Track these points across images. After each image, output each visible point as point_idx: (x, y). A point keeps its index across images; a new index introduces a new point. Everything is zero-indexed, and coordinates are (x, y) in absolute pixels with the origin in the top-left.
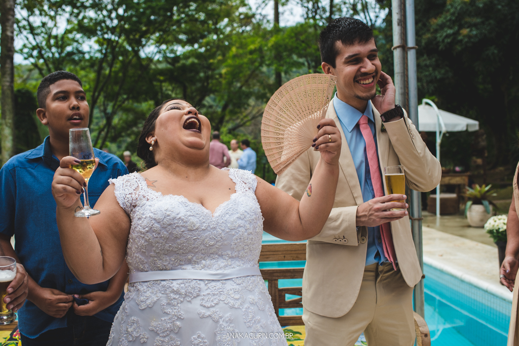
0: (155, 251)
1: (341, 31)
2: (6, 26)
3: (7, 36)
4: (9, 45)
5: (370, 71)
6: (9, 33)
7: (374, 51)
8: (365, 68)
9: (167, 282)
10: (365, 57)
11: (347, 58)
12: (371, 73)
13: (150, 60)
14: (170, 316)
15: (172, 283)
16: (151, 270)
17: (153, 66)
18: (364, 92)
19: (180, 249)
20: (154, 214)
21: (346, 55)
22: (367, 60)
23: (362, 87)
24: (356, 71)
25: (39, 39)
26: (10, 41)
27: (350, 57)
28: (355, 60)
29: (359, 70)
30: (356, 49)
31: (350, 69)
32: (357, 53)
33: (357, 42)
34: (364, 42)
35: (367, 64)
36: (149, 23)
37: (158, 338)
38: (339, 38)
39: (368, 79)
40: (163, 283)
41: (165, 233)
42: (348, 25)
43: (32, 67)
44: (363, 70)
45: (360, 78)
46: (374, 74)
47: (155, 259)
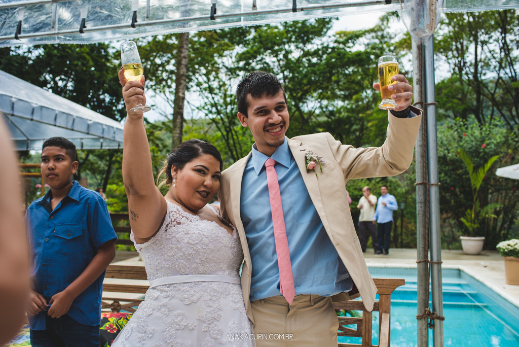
0: (200, 259)
1: (251, 86)
2: (179, 89)
3: (179, 97)
4: (180, 104)
5: (276, 121)
6: (181, 95)
7: (282, 103)
8: (272, 119)
9: (207, 283)
10: (272, 109)
11: (255, 110)
12: (277, 123)
13: (311, 113)
14: (212, 309)
15: (211, 284)
16: (192, 274)
17: (314, 120)
18: (273, 140)
19: (219, 259)
20: (202, 231)
21: (255, 107)
22: (274, 112)
23: (271, 135)
24: (264, 122)
25: (217, 98)
26: (181, 100)
27: (258, 109)
28: (263, 111)
29: (267, 121)
30: (265, 102)
31: (258, 120)
32: (264, 105)
33: (264, 96)
34: (271, 96)
35: (273, 115)
36: (310, 82)
37: (205, 325)
38: (250, 92)
39: (276, 129)
40: (204, 284)
41: (211, 246)
42: (258, 80)
43: (211, 121)
44: (270, 121)
45: (269, 128)
46: (282, 124)
47: (199, 265)
